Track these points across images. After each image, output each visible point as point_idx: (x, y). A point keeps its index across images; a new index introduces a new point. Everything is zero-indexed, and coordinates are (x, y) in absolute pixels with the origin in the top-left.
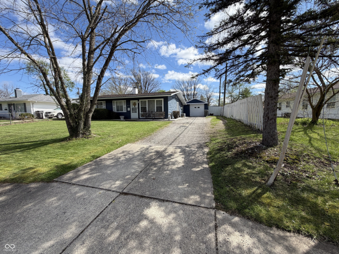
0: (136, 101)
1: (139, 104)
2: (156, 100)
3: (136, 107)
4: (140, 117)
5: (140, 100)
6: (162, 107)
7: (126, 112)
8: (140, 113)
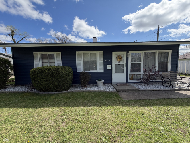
0: (123, 54)
2: (158, 52)
3: (121, 63)
4: (129, 81)
5: (130, 52)
6: (167, 64)
7: (103, 71)
8: (129, 72)
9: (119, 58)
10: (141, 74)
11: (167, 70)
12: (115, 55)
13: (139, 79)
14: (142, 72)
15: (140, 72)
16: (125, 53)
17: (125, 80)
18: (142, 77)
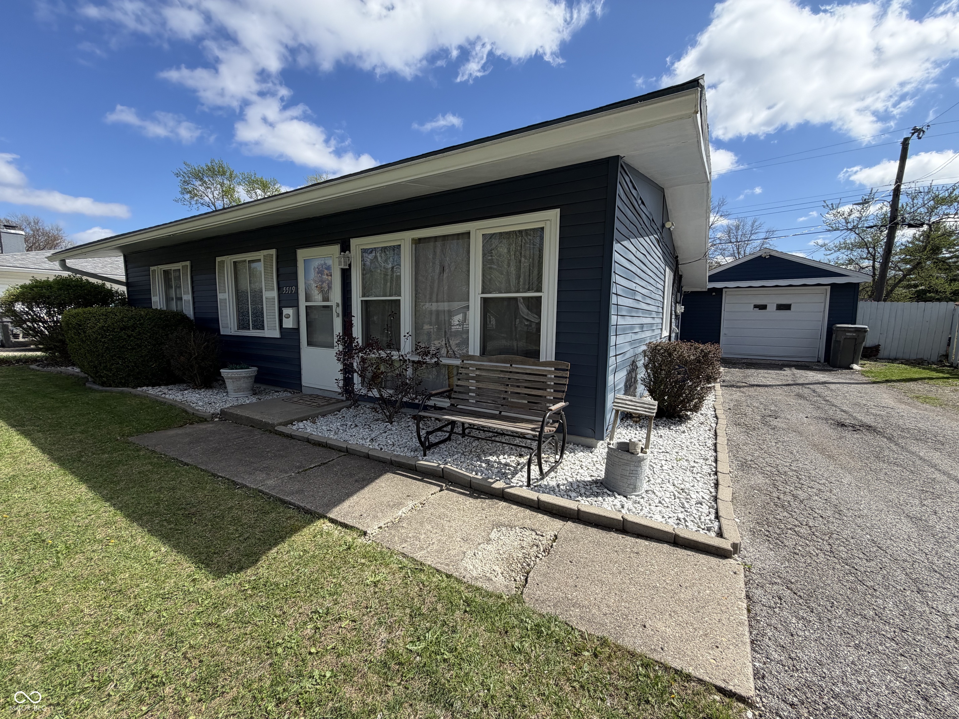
0: (332, 257)
1: (346, 274)
5: (354, 243)
7: (277, 334)
12: (305, 261)
14: (405, 351)
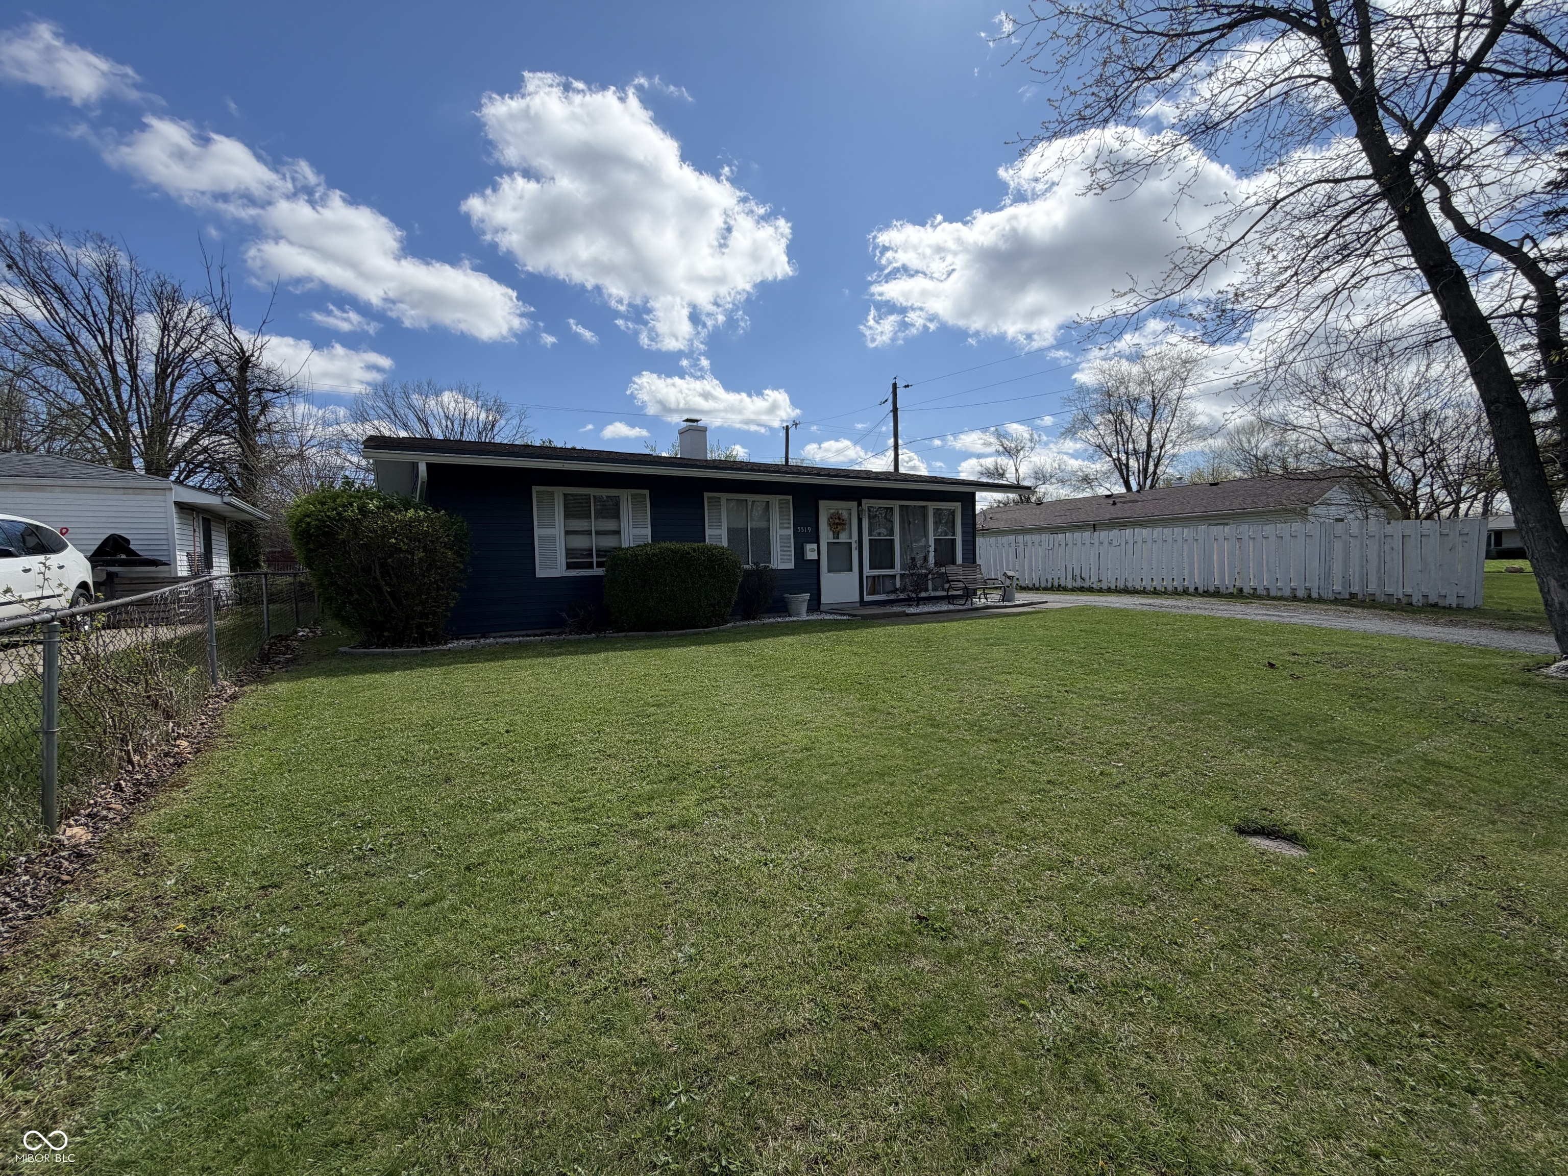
1: (861, 524)
2: (932, 506)
3: (843, 538)
4: (867, 598)
5: (864, 501)
6: (953, 541)
7: (791, 566)
8: (867, 571)
9: (838, 524)
10: (894, 576)
11: (953, 562)
12: (826, 509)
13: (892, 592)
14: (897, 570)
15: (892, 566)
16: (854, 505)
17: (857, 598)
18: (898, 586)
